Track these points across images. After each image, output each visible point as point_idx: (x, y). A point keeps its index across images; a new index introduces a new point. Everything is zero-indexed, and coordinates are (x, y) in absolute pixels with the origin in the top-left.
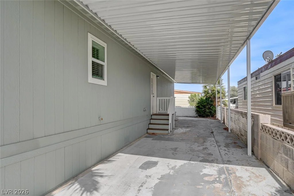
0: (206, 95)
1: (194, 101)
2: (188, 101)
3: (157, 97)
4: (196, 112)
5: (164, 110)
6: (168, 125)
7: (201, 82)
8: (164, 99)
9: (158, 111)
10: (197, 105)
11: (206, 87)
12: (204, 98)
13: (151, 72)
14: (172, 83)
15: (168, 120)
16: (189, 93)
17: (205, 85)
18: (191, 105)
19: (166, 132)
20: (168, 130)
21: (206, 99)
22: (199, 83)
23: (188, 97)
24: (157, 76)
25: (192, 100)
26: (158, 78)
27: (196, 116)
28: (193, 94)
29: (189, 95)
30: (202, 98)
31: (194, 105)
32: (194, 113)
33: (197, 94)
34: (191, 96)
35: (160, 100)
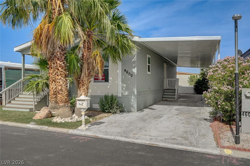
0: (202, 77)
1: (193, 81)
2: (188, 81)
3: (167, 78)
4: (194, 90)
5: (172, 87)
6: (175, 95)
7: (199, 66)
8: (172, 80)
9: (167, 87)
10: (195, 85)
11: (202, 70)
12: (201, 79)
13: (164, 63)
14: (175, 67)
15: (175, 92)
16: (189, 74)
17: (202, 68)
18: (190, 84)
19: (174, 99)
20: (175, 98)
21: (203, 79)
22: (197, 67)
23: (188, 77)
24: (167, 65)
25: (191, 80)
26: (168, 66)
27: (194, 93)
28: (192, 75)
29: (189, 76)
30: (200, 79)
31: (193, 84)
32: (192, 91)
33: (195, 76)
34: (191, 77)
35: (169, 80)
